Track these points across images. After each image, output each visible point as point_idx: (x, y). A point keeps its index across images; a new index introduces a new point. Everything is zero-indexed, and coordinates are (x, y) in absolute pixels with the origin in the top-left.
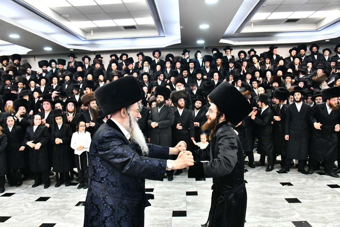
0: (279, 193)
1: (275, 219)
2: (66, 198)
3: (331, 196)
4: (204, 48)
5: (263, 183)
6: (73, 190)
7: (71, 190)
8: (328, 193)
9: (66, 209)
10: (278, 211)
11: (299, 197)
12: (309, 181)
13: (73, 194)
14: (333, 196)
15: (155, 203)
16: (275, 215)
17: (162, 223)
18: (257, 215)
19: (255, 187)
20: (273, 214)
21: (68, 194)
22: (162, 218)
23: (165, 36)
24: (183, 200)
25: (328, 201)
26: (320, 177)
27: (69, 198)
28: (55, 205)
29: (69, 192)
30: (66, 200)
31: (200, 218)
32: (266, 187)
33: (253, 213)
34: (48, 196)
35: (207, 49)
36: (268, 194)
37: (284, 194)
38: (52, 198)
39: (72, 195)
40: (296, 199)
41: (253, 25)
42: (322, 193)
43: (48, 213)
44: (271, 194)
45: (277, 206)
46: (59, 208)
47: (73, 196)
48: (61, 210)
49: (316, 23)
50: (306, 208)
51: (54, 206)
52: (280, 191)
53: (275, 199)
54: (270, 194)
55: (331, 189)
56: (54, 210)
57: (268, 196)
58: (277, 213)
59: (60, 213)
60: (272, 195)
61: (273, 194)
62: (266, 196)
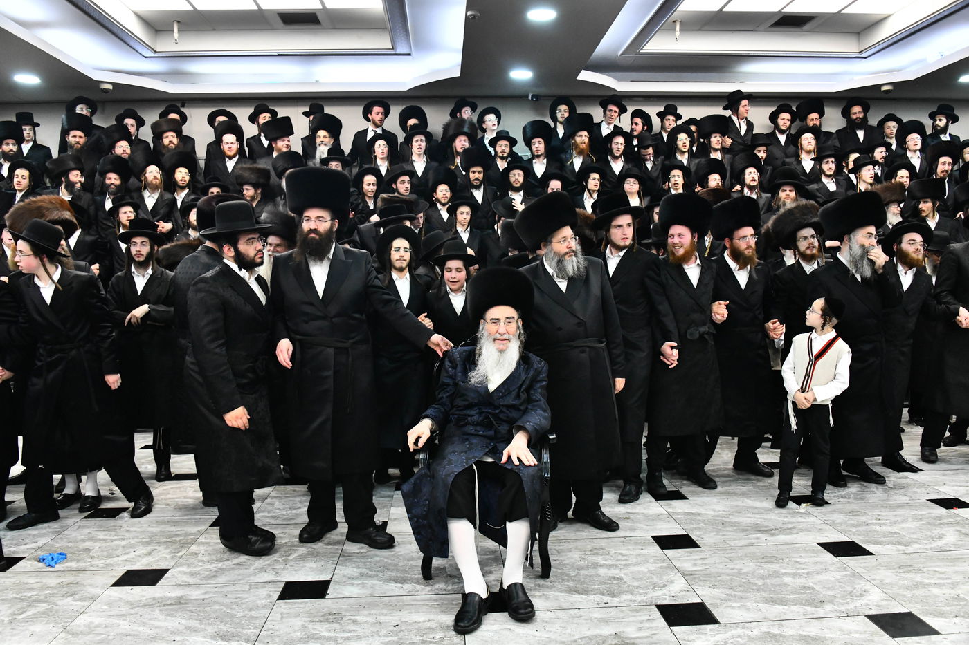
0: (794, 528)
1: (810, 609)
2: (78, 561)
3: (956, 532)
4: (530, 98)
5: (736, 498)
6: (106, 532)
7: (99, 533)
8: (941, 524)
9: (77, 597)
10: (811, 584)
11: (861, 538)
12: (872, 489)
13: (104, 545)
14: (960, 531)
15: (398, 570)
16: (803, 595)
17: (432, 636)
18: (746, 598)
19: (714, 510)
20: (799, 593)
21: (88, 544)
22: (429, 621)
23: (409, 55)
24: (493, 556)
25: (951, 549)
26: (900, 478)
27: (90, 560)
28: (39, 585)
29: (91, 539)
30: (81, 565)
31: (560, 614)
32: (747, 509)
33: (733, 593)
34: (14, 552)
35: (537, 100)
36: (760, 531)
37: (810, 531)
38: (29, 560)
39: (102, 550)
40: (853, 543)
41: (680, 30)
42: (923, 524)
43: (10, 611)
44: (771, 530)
45: (802, 566)
46: (53, 595)
47: (105, 554)
48: (60, 603)
49: (859, 33)
50: (893, 571)
51: (34, 586)
52: (794, 520)
53: (788, 546)
54: (768, 531)
55: (947, 512)
56: (33, 602)
57: (763, 537)
58: (810, 588)
59: (57, 611)
60: (773, 535)
61: (776, 532)
62: (758, 538)
